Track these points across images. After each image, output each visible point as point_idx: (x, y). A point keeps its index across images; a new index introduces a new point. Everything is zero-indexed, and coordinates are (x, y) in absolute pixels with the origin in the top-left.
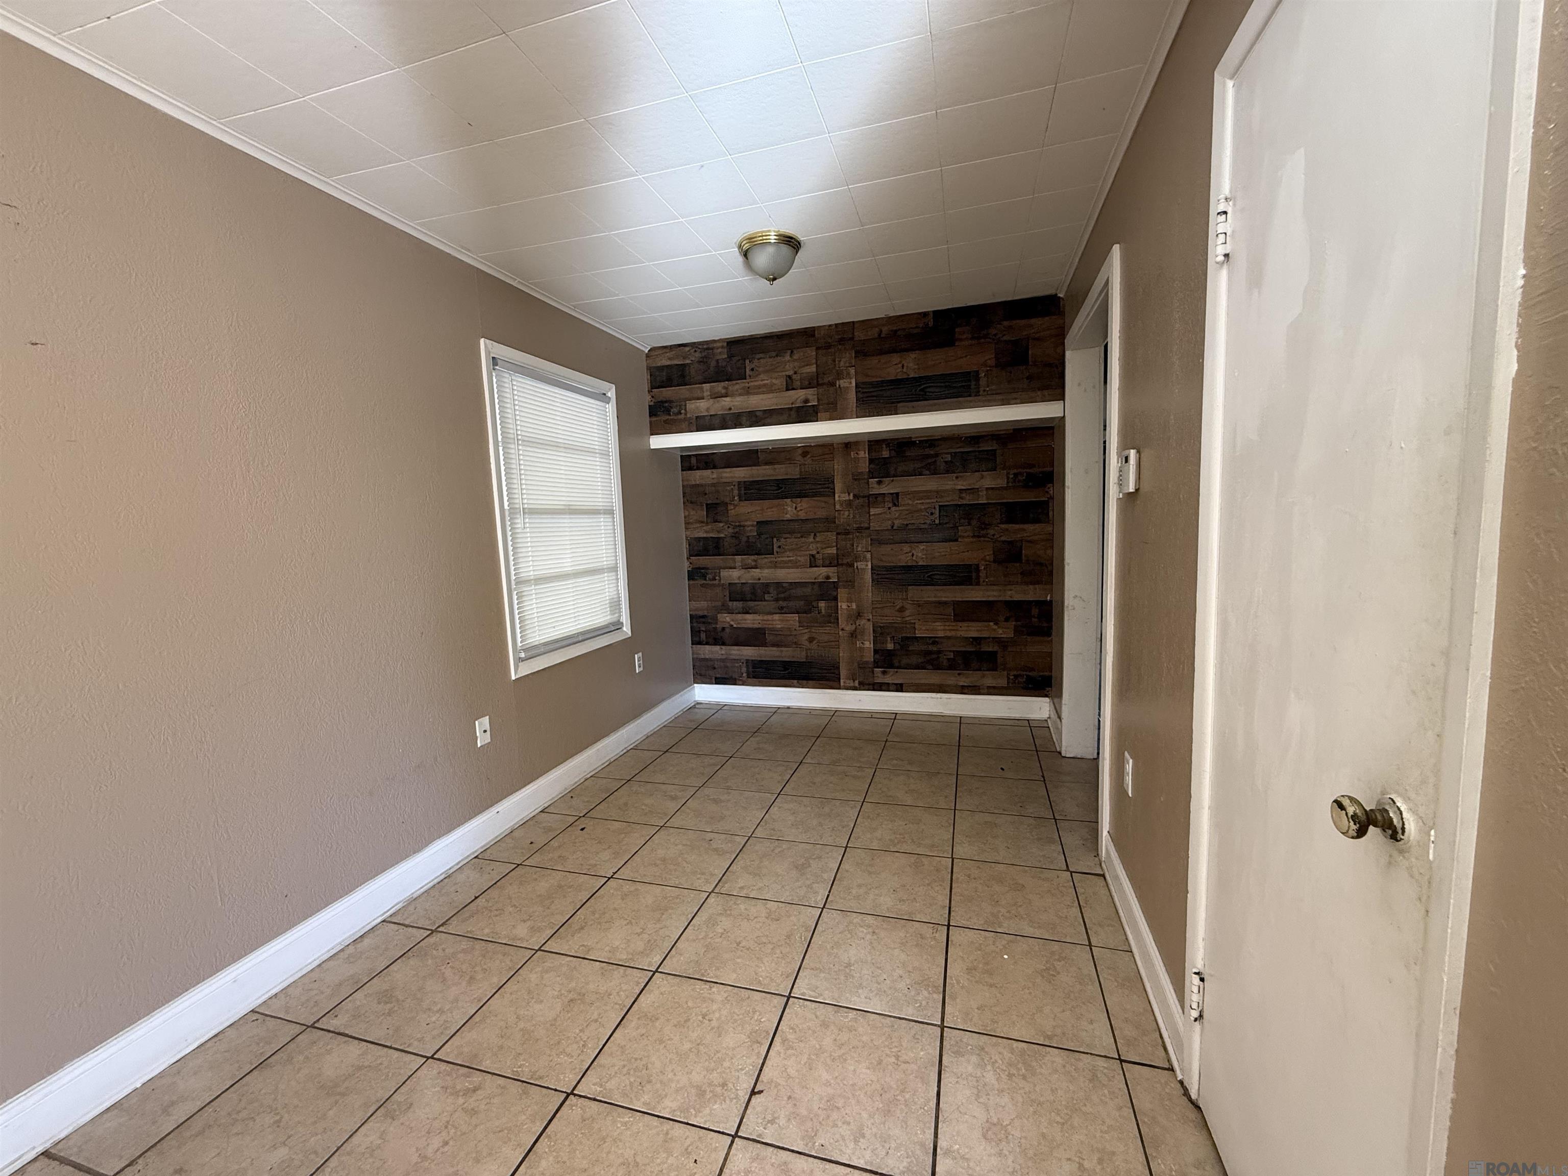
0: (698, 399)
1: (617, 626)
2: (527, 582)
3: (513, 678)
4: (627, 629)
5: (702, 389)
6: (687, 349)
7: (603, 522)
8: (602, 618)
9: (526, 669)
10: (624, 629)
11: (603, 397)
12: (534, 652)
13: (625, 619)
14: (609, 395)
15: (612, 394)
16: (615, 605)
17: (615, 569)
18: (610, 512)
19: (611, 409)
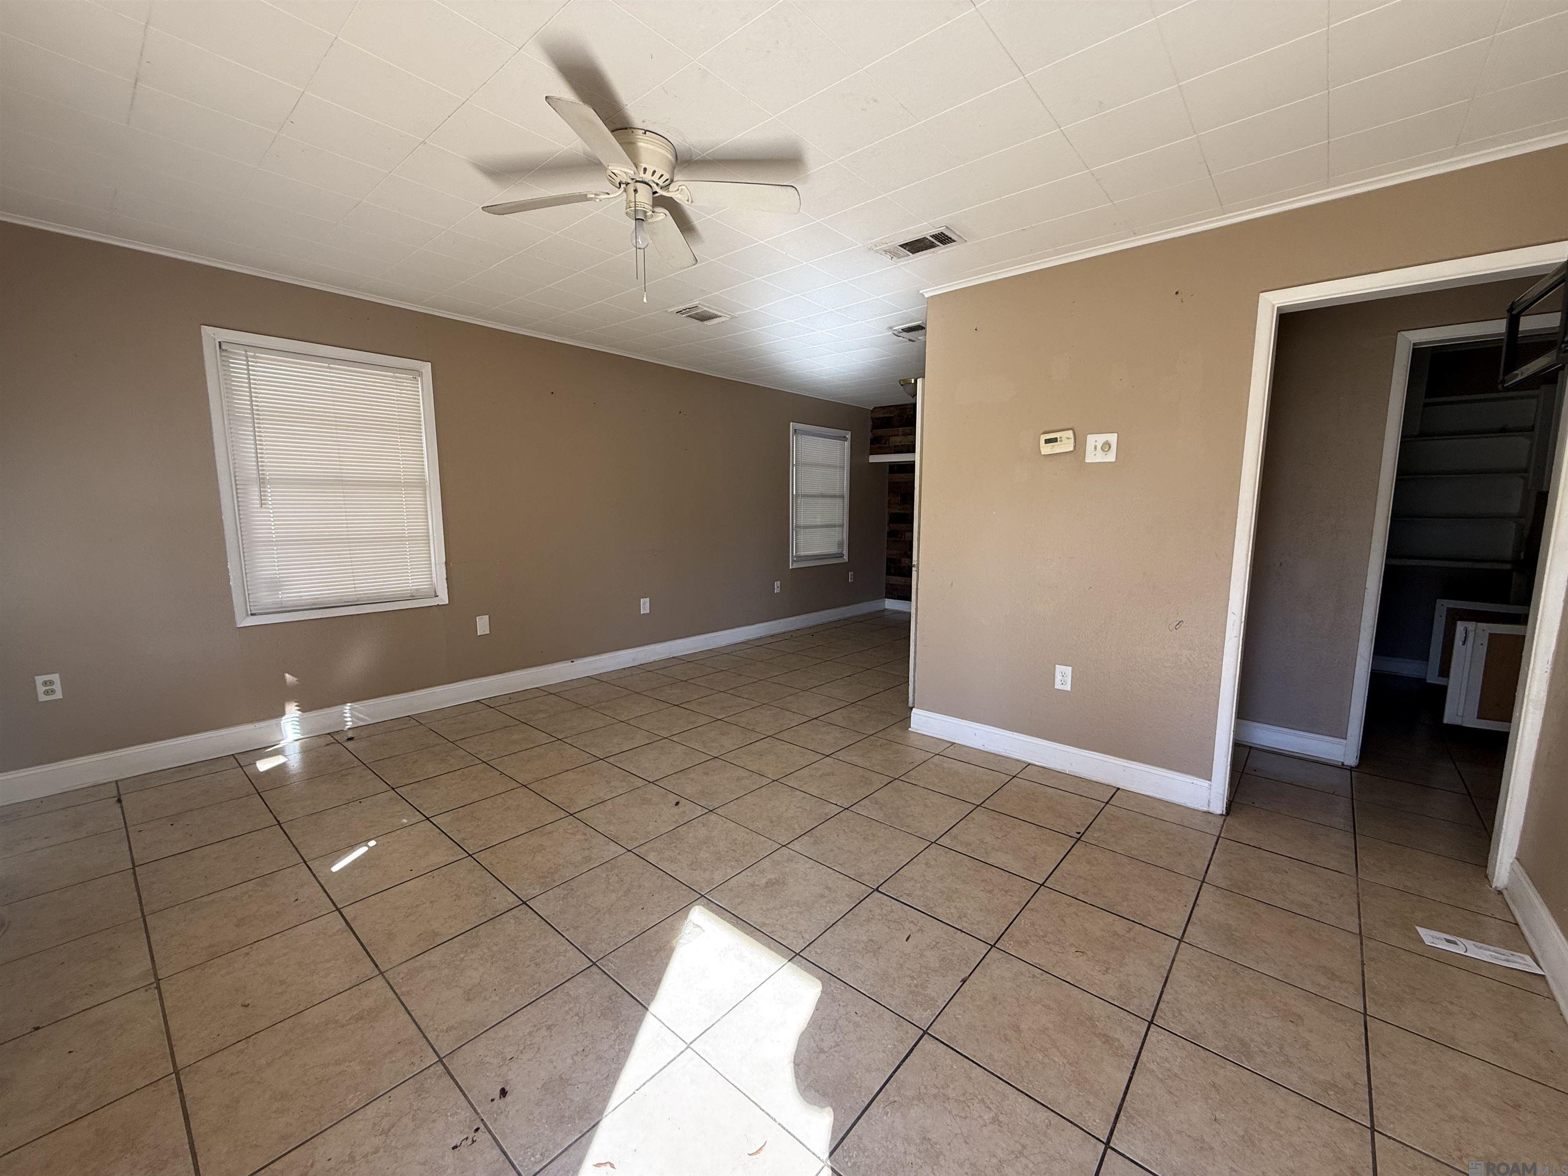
0: (896, 436)
1: (841, 556)
2: (800, 527)
3: (791, 568)
4: (846, 558)
5: (898, 430)
6: (893, 408)
7: (838, 501)
8: (833, 550)
9: (796, 566)
10: (845, 557)
11: (845, 439)
12: (800, 558)
13: (845, 552)
14: (847, 437)
15: (849, 436)
16: (840, 544)
17: (842, 526)
18: (842, 497)
19: (847, 444)
